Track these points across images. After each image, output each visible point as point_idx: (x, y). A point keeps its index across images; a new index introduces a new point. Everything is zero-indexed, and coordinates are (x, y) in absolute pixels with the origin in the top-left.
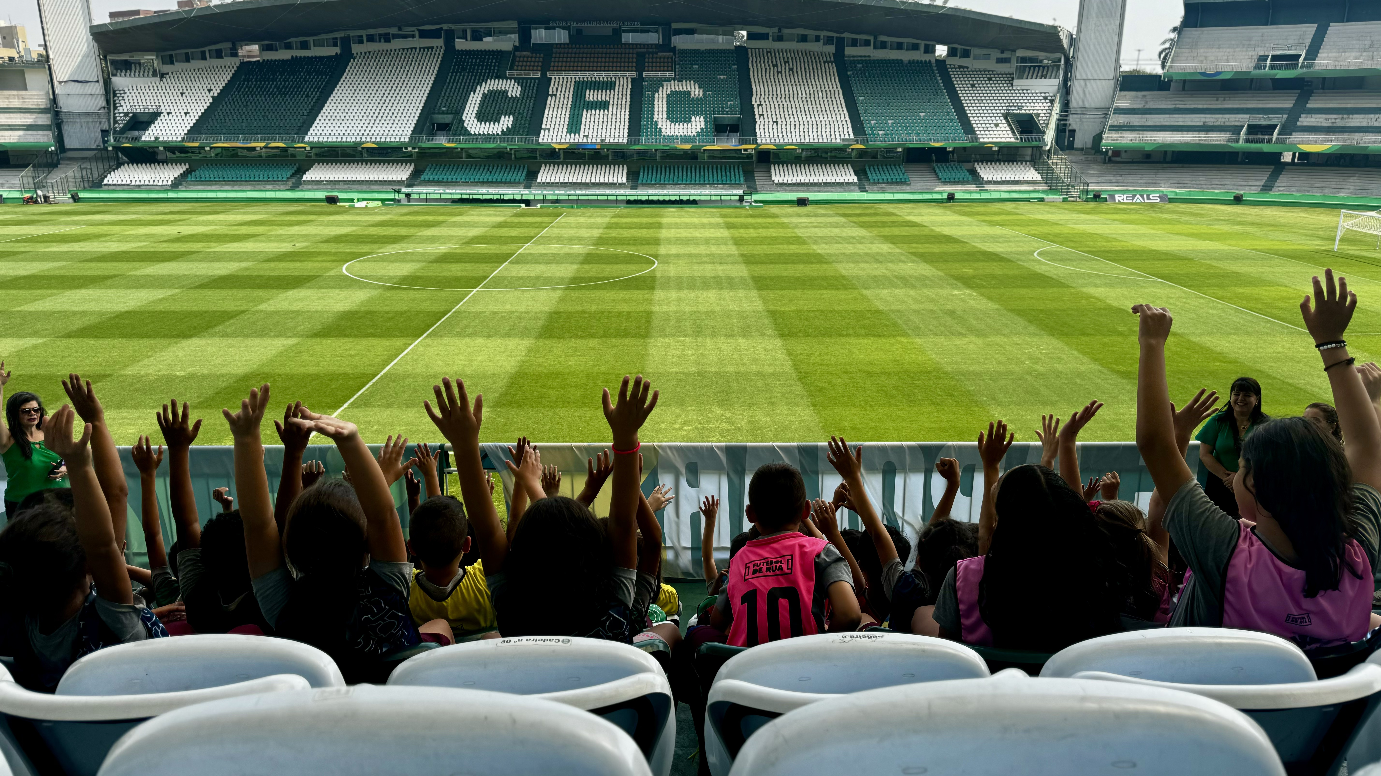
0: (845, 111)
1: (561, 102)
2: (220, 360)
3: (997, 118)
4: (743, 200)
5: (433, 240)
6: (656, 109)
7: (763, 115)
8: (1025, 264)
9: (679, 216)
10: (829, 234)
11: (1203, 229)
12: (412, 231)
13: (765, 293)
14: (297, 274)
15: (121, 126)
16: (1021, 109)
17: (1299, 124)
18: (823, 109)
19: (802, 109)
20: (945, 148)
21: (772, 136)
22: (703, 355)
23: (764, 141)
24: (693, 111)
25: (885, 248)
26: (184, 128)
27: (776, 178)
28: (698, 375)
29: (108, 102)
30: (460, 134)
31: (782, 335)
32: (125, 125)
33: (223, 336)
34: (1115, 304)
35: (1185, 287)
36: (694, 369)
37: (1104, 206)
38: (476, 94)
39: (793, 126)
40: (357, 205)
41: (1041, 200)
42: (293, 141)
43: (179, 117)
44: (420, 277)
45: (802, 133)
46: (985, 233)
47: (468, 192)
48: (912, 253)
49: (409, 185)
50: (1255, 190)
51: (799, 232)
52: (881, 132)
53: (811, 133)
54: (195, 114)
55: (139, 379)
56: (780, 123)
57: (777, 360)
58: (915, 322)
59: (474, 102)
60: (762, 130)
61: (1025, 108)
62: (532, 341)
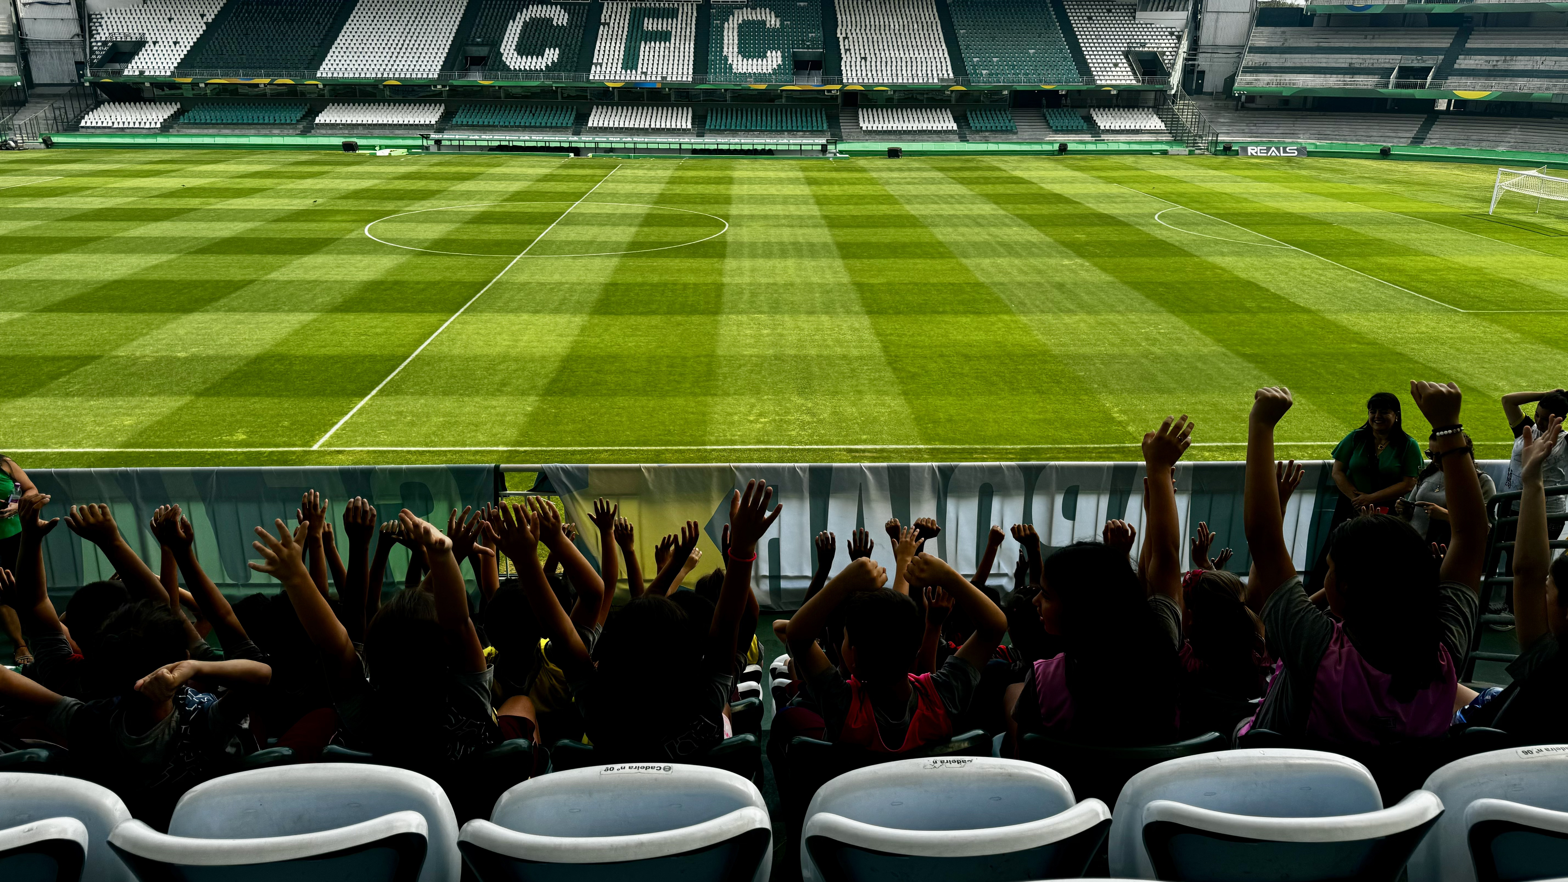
0: (944, 47)
1: (615, 33)
2: (226, 339)
3: (1117, 57)
4: (826, 150)
5: (468, 195)
6: (726, 41)
7: (849, 50)
8: (1144, 229)
9: (753, 169)
10: (925, 193)
11: (1345, 188)
12: (444, 184)
13: (851, 262)
14: (312, 236)
15: (99, 57)
16: (1144, 47)
17: (1456, 66)
18: (919, 43)
19: (895, 43)
20: (1058, 91)
21: (859, 75)
22: (781, 335)
23: (850, 81)
24: (769, 44)
25: (988, 209)
26: (173, 60)
27: (865, 125)
28: (776, 359)
29: (82, 28)
30: (498, 70)
31: (870, 313)
32: (104, 56)
33: (229, 310)
34: (1243, 275)
35: (1321, 256)
36: (771, 352)
37: (1235, 160)
38: (516, 23)
39: (884, 64)
40: (379, 153)
41: (1164, 153)
42: (303, 77)
43: (167, 48)
44: (454, 241)
45: (894, 71)
46: (1100, 191)
47: (508, 138)
48: (1017, 215)
49: (439, 130)
50: (1404, 142)
51: (891, 190)
52: (984, 72)
53: (904, 72)
54: (186, 44)
55: (133, 361)
56: (869, 59)
57: (864, 341)
58: (1020, 297)
59: (513, 32)
60: (848, 67)
61: (1148, 45)
62: (586, 318)
